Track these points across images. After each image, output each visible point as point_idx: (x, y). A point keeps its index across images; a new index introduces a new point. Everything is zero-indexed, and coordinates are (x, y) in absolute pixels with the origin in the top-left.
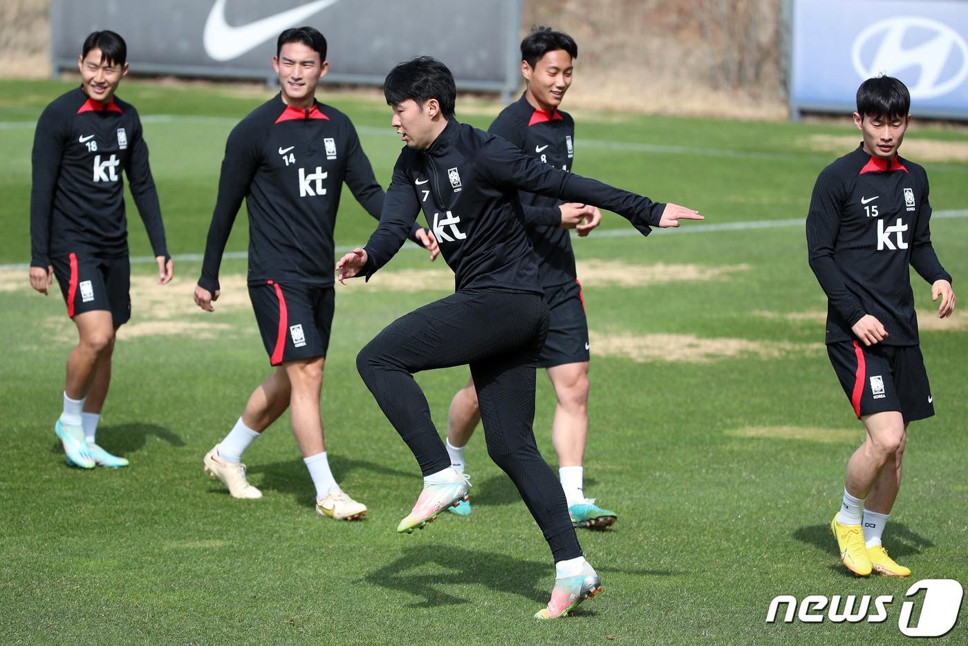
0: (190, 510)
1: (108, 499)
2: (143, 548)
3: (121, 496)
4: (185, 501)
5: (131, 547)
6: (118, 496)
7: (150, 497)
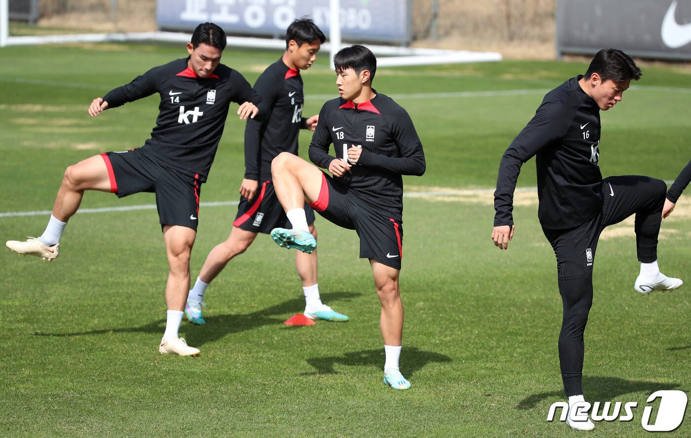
0: (648, 357)
1: (591, 349)
2: (615, 383)
3: (601, 347)
4: (645, 350)
5: (607, 382)
6: (599, 347)
7: (621, 348)
